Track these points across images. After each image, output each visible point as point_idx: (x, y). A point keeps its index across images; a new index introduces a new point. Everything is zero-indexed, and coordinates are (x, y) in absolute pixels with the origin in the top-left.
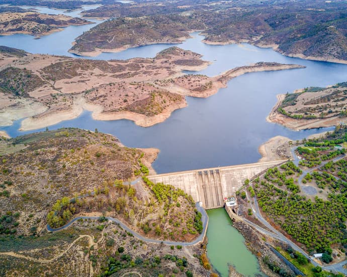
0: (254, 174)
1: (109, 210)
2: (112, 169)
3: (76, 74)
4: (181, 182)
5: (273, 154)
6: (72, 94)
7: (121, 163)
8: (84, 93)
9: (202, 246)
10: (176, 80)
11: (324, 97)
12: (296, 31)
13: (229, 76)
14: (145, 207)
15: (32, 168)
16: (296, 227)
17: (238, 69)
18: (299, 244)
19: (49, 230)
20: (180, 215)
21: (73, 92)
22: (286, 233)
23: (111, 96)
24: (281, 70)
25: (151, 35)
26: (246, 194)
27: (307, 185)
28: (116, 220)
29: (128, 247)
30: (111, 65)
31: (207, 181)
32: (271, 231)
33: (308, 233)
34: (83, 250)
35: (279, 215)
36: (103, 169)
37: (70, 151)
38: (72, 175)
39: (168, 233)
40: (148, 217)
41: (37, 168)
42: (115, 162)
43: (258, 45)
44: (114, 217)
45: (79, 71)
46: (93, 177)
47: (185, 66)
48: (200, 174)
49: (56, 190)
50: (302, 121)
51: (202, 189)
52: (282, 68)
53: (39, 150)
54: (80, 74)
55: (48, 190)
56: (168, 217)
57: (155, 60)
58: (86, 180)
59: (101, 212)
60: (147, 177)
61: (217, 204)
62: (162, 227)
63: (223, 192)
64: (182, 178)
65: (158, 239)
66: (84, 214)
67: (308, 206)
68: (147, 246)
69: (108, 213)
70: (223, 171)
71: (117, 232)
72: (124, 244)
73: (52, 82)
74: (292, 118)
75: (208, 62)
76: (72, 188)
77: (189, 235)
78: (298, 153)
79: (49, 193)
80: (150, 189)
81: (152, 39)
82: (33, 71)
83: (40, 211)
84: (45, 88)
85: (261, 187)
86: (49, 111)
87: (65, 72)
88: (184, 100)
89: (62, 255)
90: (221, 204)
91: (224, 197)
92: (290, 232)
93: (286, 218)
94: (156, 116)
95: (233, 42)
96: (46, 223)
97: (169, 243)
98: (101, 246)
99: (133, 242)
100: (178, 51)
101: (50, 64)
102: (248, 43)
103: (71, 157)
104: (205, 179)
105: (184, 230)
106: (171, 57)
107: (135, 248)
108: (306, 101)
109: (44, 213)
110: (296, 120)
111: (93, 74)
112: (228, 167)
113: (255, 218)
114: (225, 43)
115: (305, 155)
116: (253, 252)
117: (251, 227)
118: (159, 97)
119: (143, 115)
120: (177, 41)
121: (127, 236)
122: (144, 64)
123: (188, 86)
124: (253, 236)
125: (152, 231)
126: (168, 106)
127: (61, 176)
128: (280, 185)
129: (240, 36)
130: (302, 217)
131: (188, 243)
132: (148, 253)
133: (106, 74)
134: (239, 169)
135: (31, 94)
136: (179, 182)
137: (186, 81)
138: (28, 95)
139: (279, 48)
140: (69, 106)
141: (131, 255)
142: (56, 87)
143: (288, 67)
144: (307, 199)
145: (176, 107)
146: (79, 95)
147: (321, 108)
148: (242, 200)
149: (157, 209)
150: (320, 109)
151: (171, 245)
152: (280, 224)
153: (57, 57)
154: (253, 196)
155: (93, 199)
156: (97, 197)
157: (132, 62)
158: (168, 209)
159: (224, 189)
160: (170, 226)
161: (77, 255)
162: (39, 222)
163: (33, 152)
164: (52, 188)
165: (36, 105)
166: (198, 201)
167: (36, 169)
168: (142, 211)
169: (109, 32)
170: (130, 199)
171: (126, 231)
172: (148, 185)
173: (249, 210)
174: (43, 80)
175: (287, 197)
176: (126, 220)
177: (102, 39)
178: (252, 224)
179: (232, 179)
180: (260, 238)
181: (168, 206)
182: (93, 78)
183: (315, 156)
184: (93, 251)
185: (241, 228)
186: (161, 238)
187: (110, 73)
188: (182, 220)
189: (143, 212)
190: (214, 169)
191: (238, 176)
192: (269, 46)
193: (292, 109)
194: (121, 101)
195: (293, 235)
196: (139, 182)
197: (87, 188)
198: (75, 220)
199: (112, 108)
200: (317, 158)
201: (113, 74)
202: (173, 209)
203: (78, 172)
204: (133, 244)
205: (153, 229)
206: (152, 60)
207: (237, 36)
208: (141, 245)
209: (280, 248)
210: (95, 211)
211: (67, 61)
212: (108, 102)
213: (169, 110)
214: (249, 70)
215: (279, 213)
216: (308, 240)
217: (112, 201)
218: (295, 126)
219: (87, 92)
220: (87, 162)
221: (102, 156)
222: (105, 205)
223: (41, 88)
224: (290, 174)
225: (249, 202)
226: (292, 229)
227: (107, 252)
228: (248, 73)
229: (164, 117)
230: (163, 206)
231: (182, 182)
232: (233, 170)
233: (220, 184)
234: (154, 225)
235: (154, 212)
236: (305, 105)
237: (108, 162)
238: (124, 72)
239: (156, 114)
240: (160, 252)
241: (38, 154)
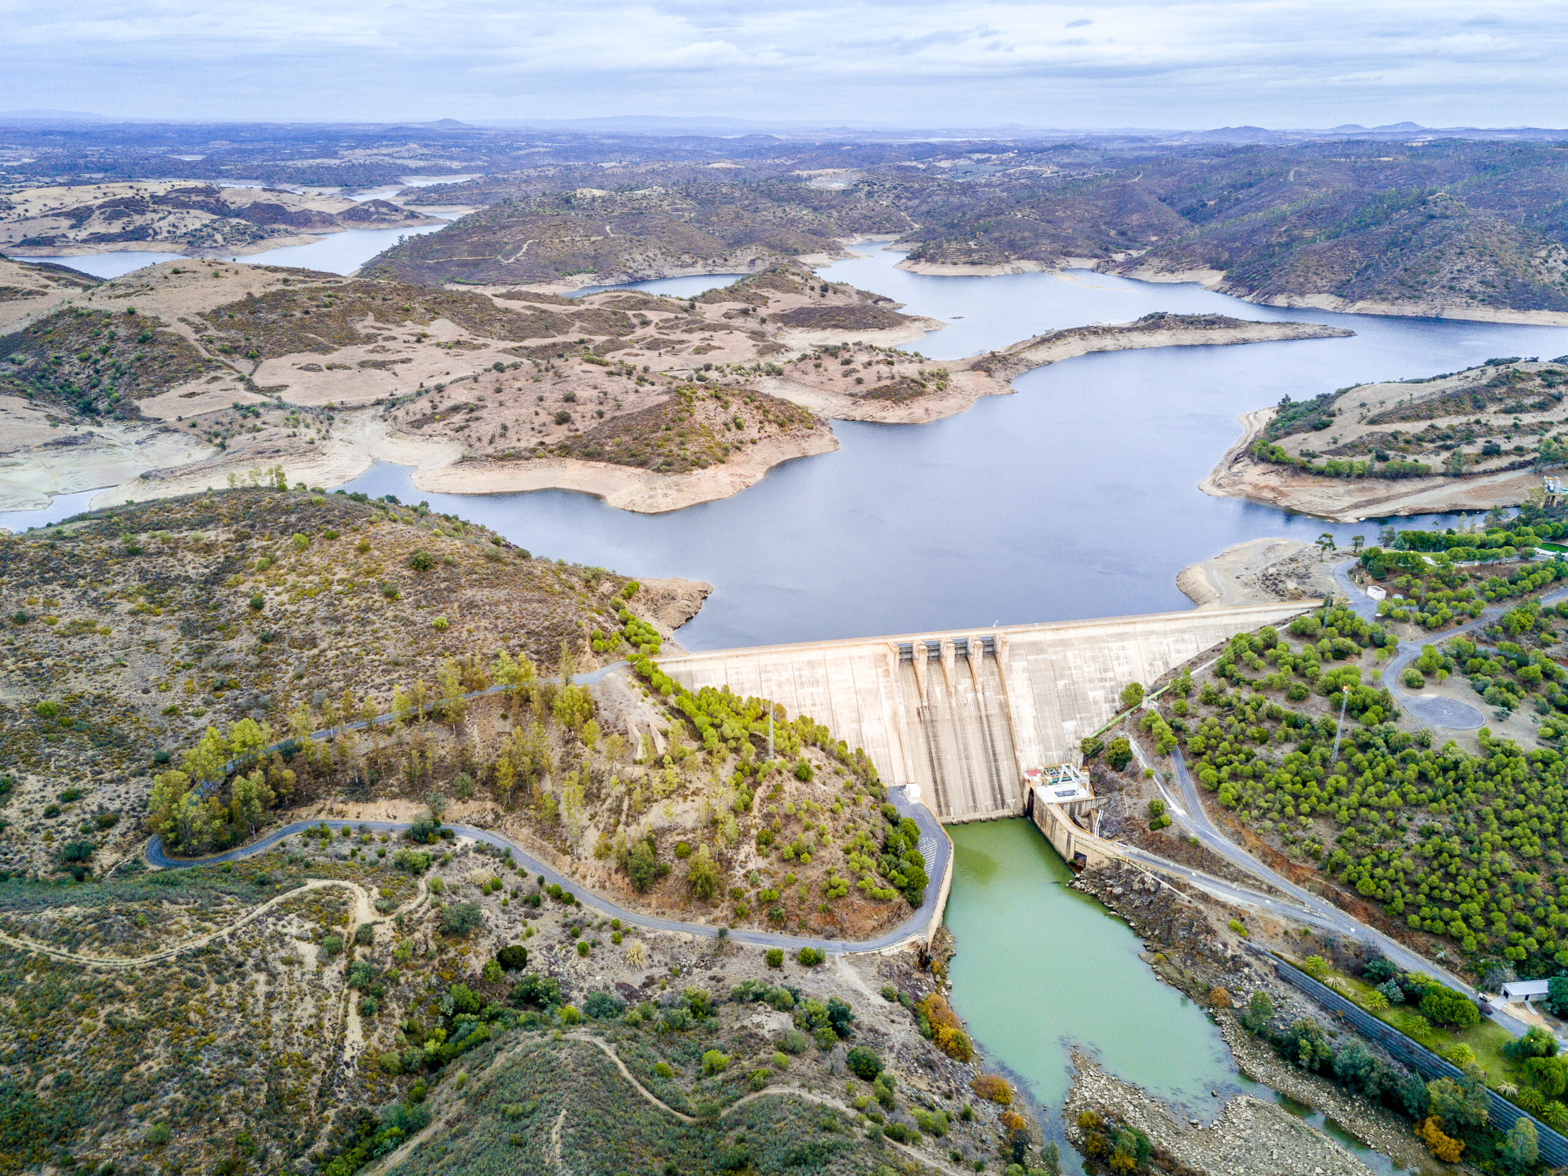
0: (1167, 664)
1: (464, 795)
2: (484, 623)
3: (352, 339)
4: (815, 690)
5: (1247, 590)
6: (332, 408)
7: (530, 601)
8: (381, 408)
9: (924, 962)
10: (787, 369)
11: (1451, 396)
12: (1294, 219)
13: (1022, 356)
14: (638, 771)
15: (102, 605)
16: (1396, 863)
17: (1059, 336)
18: (1422, 939)
19: (153, 860)
20: (813, 815)
21: (336, 401)
22: (1347, 895)
23: (501, 404)
24: (1245, 342)
25: (683, 244)
26: (1134, 746)
27: (1428, 694)
28: (495, 838)
29: (551, 948)
30: (507, 311)
31: (938, 691)
32: (1271, 890)
33: (1464, 887)
34: (317, 939)
35: (1307, 815)
36: (441, 618)
37: (287, 541)
38: (293, 639)
39: (753, 892)
40: (655, 817)
41: (125, 606)
42: (501, 594)
43: (1135, 275)
44: (483, 826)
45: (365, 325)
46: (393, 650)
47: (829, 332)
48: (907, 656)
49: (208, 703)
50: (1366, 484)
51: (919, 729)
52: (1251, 333)
53: (143, 537)
54: (369, 339)
55: (167, 701)
56: (755, 818)
57: (697, 304)
58: (357, 658)
59: (423, 799)
60: (651, 661)
61: (989, 802)
62: (725, 863)
63: (1019, 746)
64: (820, 672)
65: (702, 920)
66: (338, 807)
67: (1445, 770)
68: (645, 947)
69: (454, 809)
70: (1013, 648)
71: (497, 887)
72: (530, 934)
73: (244, 366)
74: (1320, 473)
75: (926, 320)
76: (287, 697)
77: (857, 900)
78: (1369, 579)
79: (171, 712)
80: (665, 703)
81: (686, 258)
82: (164, 319)
83: (119, 781)
84: (215, 386)
85: (1203, 711)
86: (220, 459)
87: (303, 327)
88: (824, 429)
89: (203, 941)
90: (1009, 801)
91: (1023, 767)
92: (1367, 885)
93: (1341, 826)
94: (697, 472)
95: (1029, 265)
96: (143, 831)
97: (758, 940)
98: (411, 931)
99: (573, 930)
100: (797, 279)
101: (240, 296)
102: (1092, 270)
103: (293, 569)
104: (930, 680)
105: (835, 879)
106: (765, 301)
107: (583, 952)
108: (1375, 412)
109: (135, 788)
110: (1336, 482)
111: (426, 341)
112: (1037, 626)
113: (1184, 839)
114: (996, 270)
115: (1402, 580)
116: (1188, 990)
117: (1170, 880)
118: (711, 404)
119: (640, 471)
120: (795, 263)
121: (549, 904)
122: (650, 315)
123: (842, 384)
124: (1183, 919)
125: (671, 882)
126: (754, 442)
127: (241, 644)
128: (1298, 698)
129: (1057, 246)
130: (1421, 819)
131: (852, 943)
132: (650, 982)
133: (481, 341)
134: (1091, 640)
135: (148, 407)
136: (807, 690)
137: (833, 366)
138: (138, 409)
139: (1226, 279)
140: (312, 442)
141: (567, 984)
142: (259, 380)
143: (1274, 332)
144: (1437, 745)
145: (791, 451)
146: (358, 413)
147: (1449, 437)
148: (1111, 775)
149: (701, 779)
150: (1444, 440)
151: (768, 947)
152: (1314, 855)
153: (275, 270)
154: (1166, 753)
155: (383, 742)
156: (407, 734)
157: (596, 306)
158: (756, 784)
159: (1026, 730)
160: (762, 863)
161: (283, 953)
162: (107, 822)
163: (116, 543)
164: (191, 692)
165: (165, 442)
166: (899, 781)
167: (118, 609)
168: (623, 789)
169: (503, 228)
170: (567, 742)
171: (541, 881)
172: (656, 690)
173: (1151, 805)
174: (205, 355)
175: (1338, 740)
176: (543, 834)
177: (476, 254)
178: (1171, 868)
179: (1061, 684)
180: (1216, 925)
181: (755, 772)
182: (422, 351)
183: (1451, 585)
184: (367, 950)
185: (1118, 890)
186: (717, 913)
187: (504, 339)
188: (822, 835)
189: (630, 792)
190: (974, 636)
191: (1091, 670)
192: (1187, 276)
193: (1316, 441)
194: (544, 417)
195: (1383, 901)
196: (610, 675)
197: (361, 693)
198: (292, 831)
199: (502, 445)
200: (1462, 591)
201: (515, 344)
202: (778, 789)
203: (319, 629)
204: (576, 935)
205: (679, 869)
206: (686, 304)
207: (1046, 246)
208: (616, 942)
209: (1326, 964)
210: (394, 796)
211: (314, 285)
212: (486, 428)
213: (758, 457)
214: (1108, 342)
215: (1305, 807)
216: (1466, 918)
217: (479, 755)
218: (1337, 505)
219: (393, 403)
220: (365, 588)
221: (439, 568)
222: (442, 769)
223: (192, 386)
224: (1340, 654)
225: (1149, 776)
226: (1379, 871)
227: (443, 964)
228: (1101, 352)
229: (737, 480)
230: (726, 772)
231: (821, 689)
232: (1065, 644)
233: (1004, 707)
234: (684, 853)
235: (680, 790)
236: (1372, 422)
237: (469, 593)
238: (560, 339)
239: (699, 464)
240: (712, 978)
241: (134, 552)
